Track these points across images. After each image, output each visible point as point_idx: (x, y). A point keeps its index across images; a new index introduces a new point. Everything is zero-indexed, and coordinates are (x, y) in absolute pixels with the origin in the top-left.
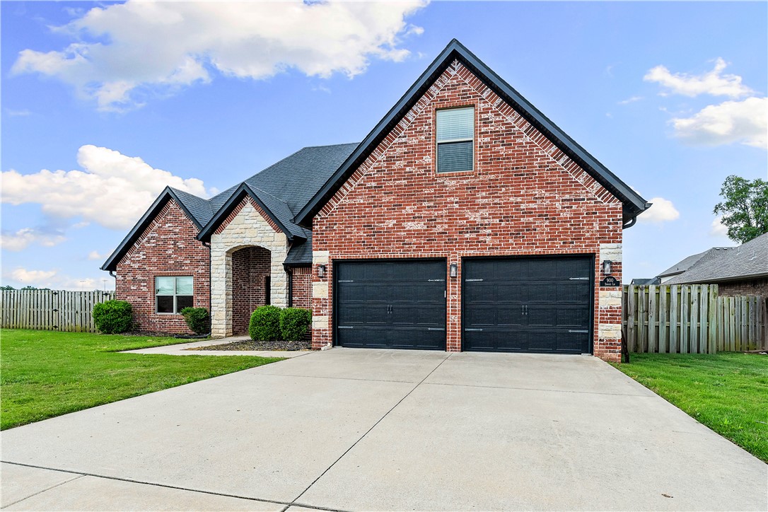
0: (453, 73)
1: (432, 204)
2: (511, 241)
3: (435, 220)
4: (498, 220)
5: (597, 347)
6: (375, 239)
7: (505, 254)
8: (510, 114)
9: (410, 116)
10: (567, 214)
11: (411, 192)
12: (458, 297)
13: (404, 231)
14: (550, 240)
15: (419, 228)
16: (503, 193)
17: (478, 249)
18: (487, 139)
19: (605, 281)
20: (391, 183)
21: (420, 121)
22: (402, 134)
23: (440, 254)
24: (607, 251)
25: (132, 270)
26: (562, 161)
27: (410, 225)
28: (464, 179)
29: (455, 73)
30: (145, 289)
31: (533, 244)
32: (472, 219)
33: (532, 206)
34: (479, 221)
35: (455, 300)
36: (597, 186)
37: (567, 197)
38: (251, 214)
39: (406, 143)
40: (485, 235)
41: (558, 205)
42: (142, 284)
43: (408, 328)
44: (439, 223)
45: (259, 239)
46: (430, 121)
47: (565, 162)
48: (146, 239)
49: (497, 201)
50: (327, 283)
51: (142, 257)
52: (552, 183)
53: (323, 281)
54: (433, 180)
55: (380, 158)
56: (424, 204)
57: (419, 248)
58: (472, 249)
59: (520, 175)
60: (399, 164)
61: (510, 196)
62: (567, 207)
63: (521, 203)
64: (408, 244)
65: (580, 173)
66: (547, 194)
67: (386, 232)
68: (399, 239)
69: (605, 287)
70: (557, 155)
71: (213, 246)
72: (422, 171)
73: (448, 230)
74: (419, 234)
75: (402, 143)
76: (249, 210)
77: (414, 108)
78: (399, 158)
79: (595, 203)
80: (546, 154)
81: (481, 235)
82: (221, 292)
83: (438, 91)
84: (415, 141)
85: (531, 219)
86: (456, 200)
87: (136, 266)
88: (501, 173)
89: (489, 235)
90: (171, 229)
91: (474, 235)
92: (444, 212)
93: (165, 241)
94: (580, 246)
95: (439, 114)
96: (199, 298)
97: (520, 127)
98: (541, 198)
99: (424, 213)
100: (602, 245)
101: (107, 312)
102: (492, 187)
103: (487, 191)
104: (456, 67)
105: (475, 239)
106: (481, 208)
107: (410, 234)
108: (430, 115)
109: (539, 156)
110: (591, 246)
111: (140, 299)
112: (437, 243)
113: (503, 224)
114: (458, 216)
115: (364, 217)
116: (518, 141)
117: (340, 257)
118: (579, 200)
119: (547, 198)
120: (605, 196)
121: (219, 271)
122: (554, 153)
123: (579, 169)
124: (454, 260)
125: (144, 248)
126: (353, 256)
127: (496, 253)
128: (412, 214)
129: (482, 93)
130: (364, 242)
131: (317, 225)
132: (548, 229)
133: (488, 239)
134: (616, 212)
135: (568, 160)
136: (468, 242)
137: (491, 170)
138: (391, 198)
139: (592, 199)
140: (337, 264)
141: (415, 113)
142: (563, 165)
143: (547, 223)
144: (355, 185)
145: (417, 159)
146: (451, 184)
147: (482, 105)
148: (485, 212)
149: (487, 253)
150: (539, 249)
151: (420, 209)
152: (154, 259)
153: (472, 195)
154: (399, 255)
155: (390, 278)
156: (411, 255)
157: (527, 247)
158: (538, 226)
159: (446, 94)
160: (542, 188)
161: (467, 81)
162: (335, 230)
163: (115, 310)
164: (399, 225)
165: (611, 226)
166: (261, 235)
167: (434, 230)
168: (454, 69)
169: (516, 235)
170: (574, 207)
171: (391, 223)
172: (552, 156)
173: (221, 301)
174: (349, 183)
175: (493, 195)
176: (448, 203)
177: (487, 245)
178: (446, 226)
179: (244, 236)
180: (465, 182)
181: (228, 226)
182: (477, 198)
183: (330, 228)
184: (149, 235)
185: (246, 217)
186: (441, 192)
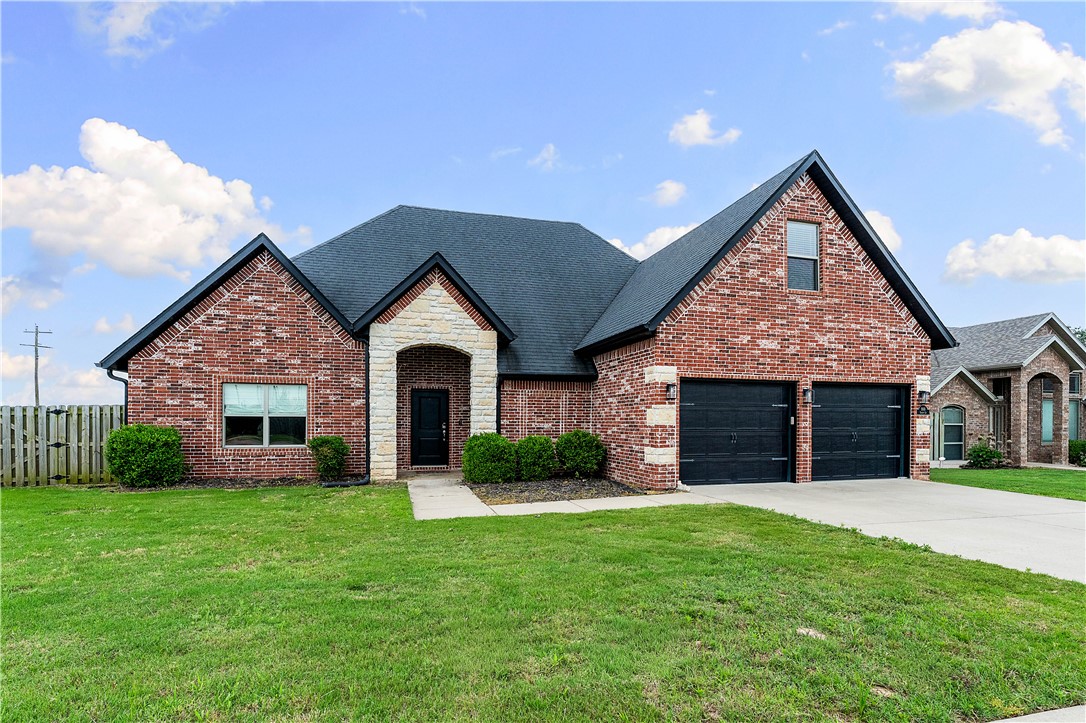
1: (784, 322)
2: (853, 368)
3: (788, 340)
4: (842, 346)
5: (914, 470)
6: (729, 355)
7: (849, 381)
8: (850, 239)
9: (763, 221)
10: (893, 346)
11: (765, 305)
12: (808, 424)
13: (759, 349)
14: (882, 369)
15: (773, 347)
16: (846, 319)
17: (826, 374)
18: (832, 262)
19: (920, 409)
20: (744, 293)
21: (773, 229)
22: (755, 239)
23: (793, 378)
24: (921, 382)
25: (164, 369)
26: (890, 294)
27: (764, 343)
28: (813, 299)
29: (803, 184)
30: (201, 405)
31: (870, 372)
32: (821, 343)
33: (869, 334)
34: (826, 345)
35: (807, 428)
36: (914, 321)
37: (893, 329)
38: (441, 299)
39: (759, 250)
40: (832, 360)
41: (887, 336)
42: (194, 396)
43: (752, 459)
44: (792, 344)
45: (455, 337)
46: (782, 230)
47: (892, 295)
48: (203, 317)
49: (841, 326)
50: (674, 406)
51: (194, 348)
52: (883, 315)
53: (670, 403)
54: (786, 296)
55: (733, 262)
56: (778, 321)
57: (773, 368)
58: (821, 374)
59: (859, 304)
60: (753, 273)
61: (851, 323)
62: (894, 339)
63: (860, 330)
64: (763, 364)
65: (902, 308)
66: (879, 325)
67: (740, 349)
68: (753, 358)
69: (919, 416)
70: (886, 288)
71: (373, 341)
72: (775, 285)
73: (800, 352)
74: (773, 354)
75: (755, 249)
76: (437, 292)
77: (768, 213)
78: (753, 266)
79: (913, 337)
80: (878, 285)
81: (828, 360)
82: (388, 413)
83: (788, 200)
84: (767, 250)
85: (868, 347)
86: (808, 321)
87: (180, 363)
88: (844, 297)
89: (835, 360)
90: (260, 305)
91: (822, 360)
92: (796, 332)
93: (247, 325)
94: (903, 377)
95: (791, 226)
96: (321, 420)
97: (859, 255)
98: (875, 328)
99: (778, 331)
100: (918, 377)
102: (836, 310)
103: (833, 314)
104: (805, 179)
105: (824, 363)
106: (828, 332)
107: (764, 353)
108: (782, 224)
109: (873, 287)
110: (911, 376)
111: (189, 422)
112: (790, 365)
113: (847, 350)
114: (809, 337)
115: (717, 328)
116: (857, 268)
117: (689, 374)
118: (902, 333)
119: (879, 328)
120: (920, 331)
121: (385, 380)
122: (884, 286)
123: (902, 304)
124: (806, 384)
125: (197, 331)
126: (706, 375)
127: (841, 379)
128: (766, 331)
129: (827, 213)
130: (716, 358)
131: (662, 333)
132: (880, 359)
134: (927, 348)
135: (894, 294)
136: (818, 366)
137: (835, 294)
138: (746, 310)
139: (911, 333)
140: (684, 381)
141: (768, 219)
142: (891, 298)
143: (879, 352)
144: (707, 289)
145: (771, 270)
146: (802, 303)
147: (827, 224)
148: (832, 336)
149: (834, 379)
151: (773, 326)
152: (223, 354)
153: (820, 317)
154: (754, 376)
156: (766, 376)
158: (873, 355)
159: (796, 205)
160: (876, 318)
161: (814, 196)
162: (683, 341)
164: (753, 341)
165: (923, 360)
166: (458, 331)
167: (787, 351)
168: (803, 180)
169: (857, 362)
171: (746, 339)
172: (882, 288)
173: (387, 426)
174: (700, 287)
175: (837, 319)
176: (800, 323)
177: (833, 370)
178: (798, 348)
179: (429, 329)
180: (815, 302)
181: (402, 314)
182: (825, 321)
183: (678, 338)
184: (211, 311)
185: (433, 303)
186: (793, 310)
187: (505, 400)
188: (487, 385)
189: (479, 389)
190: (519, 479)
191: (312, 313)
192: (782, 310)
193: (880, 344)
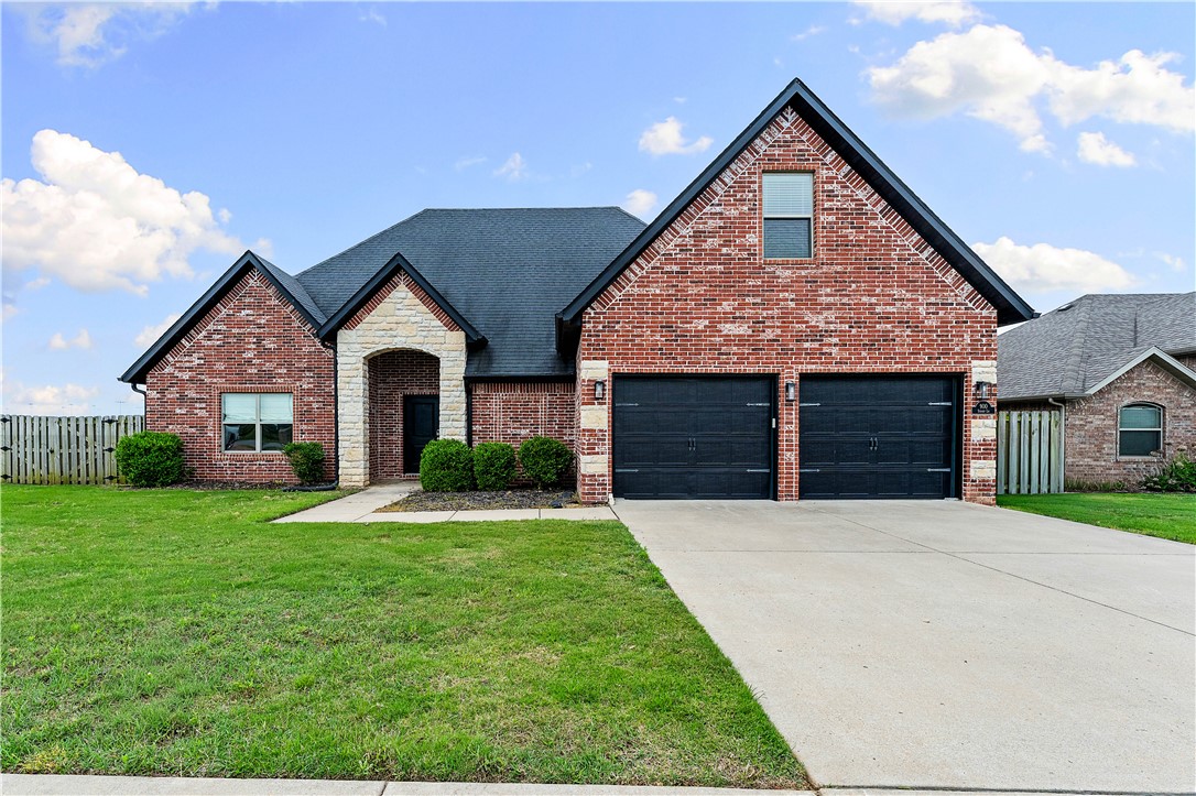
0: (786, 125)
1: (759, 300)
2: (864, 354)
3: (764, 322)
4: (847, 326)
5: (969, 489)
6: (678, 345)
7: (857, 371)
8: (861, 187)
9: (727, 177)
10: (932, 322)
11: (732, 278)
12: (794, 427)
13: (719, 336)
14: (912, 354)
15: (741, 333)
16: (853, 291)
17: (822, 363)
18: (832, 218)
19: (978, 407)
20: (700, 268)
21: (741, 185)
22: (716, 201)
23: (770, 369)
24: (980, 370)
25: (175, 381)
26: (926, 254)
27: (729, 329)
28: (802, 268)
29: (788, 125)
30: (203, 413)
31: (892, 358)
32: (813, 323)
33: (890, 309)
34: (822, 325)
35: (792, 432)
36: (968, 287)
37: (933, 300)
38: (406, 302)
39: (721, 214)
40: (830, 345)
41: (922, 310)
42: (197, 405)
43: (718, 470)
44: (768, 327)
45: (420, 340)
46: (756, 186)
47: (930, 255)
48: (204, 333)
49: (845, 300)
50: (605, 407)
51: (197, 362)
52: (914, 282)
53: (599, 404)
54: (760, 267)
55: (684, 232)
56: (748, 300)
57: (742, 359)
58: (813, 363)
59: (875, 268)
60: (711, 243)
61: (862, 295)
62: (933, 313)
63: (876, 304)
64: (726, 354)
65: (948, 271)
66: (909, 295)
67: (694, 336)
68: (713, 347)
69: (978, 415)
70: (920, 246)
71: (340, 347)
72: (745, 255)
73: (781, 336)
74: (741, 340)
75: (716, 214)
76: (403, 295)
77: (733, 166)
78: (712, 234)
79: (966, 309)
80: (907, 243)
81: (825, 345)
82: (355, 419)
83: (765, 147)
84: (734, 213)
85: (889, 326)
86: (792, 297)
87: (186, 376)
88: (851, 264)
89: (835, 345)
90: (251, 318)
91: (816, 345)
92: (776, 312)
93: (240, 338)
94: (948, 363)
95: (767, 178)
96: (305, 427)
97: (874, 206)
98: (900, 300)
99: (748, 312)
100: (975, 363)
101: (148, 451)
102: (838, 281)
103: (833, 286)
104: (790, 118)
105: (818, 349)
106: (825, 309)
107: (728, 340)
108: (755, 178)
109: (898, 246)
110: (962, 362)
111: (193, 430)
112: (766, 354)
113: (854, 331)
114: (795, 318)
115: (662, 314)
116: (872, 223)
117: (625, 369)
118: (947, 304)
119: (908, 300)
120: (978, 301)
121: (352, 386)
122: (916, 243)
123: (946, 266)
124: (790, 376)
125: (199, 346)
126: (646, 369)
127: (845, 369)
128: (731, 313)
129: (825, 157)
130: (661, 349)
131: (589, 322)
132: (909, 340)
133: (835, 350)
134: (991, 322)
135: (933, 253)
136: (809, 354)
137: (837, 259)
138: (702, 290)
139: (962, 304)
140: (617, 378)
141: (733, 173)
142: (927, 259)
143: (908, 332)
144: (647, 267)
145: (738, 237)
146: (785, 274)
147: (825, 171)
148: (831, 315)
149: (834, 369)
150: (899, 366)
151: (741, 306)
152: (220, 366)
153: (813, 291)
154: (713, 369)
155: (693, 401)
156: (730, 369)
157: (884, 363)
158: (897, 336)
159: (777, 152)
160: (902, 286)
162: (617, 331)
163: (160, 449)
164: (712, 326)
165: (984, 339)
166: (424, 333)
167: (762, 336)
168: (787, 120)
169: (870, 346)
170: (941, 313)
171: (701, 324)
172: (913, 246)
173: (354, 432)
174: (638, 264)
175: (839, 292)
176: (781, 300)
177: (833, 358)
178: (779, 331)
179: (394, 333)
180: (803, 273)
181: (368, 319)
182: (821, 296)
183: (610, 328)
184: (211, 327)
185: (399, 306)
186: (771, 284)
187: (477, 405)
188: (455, 389)
189: (446, 394)
190: (475, 488)
191: (297, 324)
192: (753, 286)
193: (910, 321)
